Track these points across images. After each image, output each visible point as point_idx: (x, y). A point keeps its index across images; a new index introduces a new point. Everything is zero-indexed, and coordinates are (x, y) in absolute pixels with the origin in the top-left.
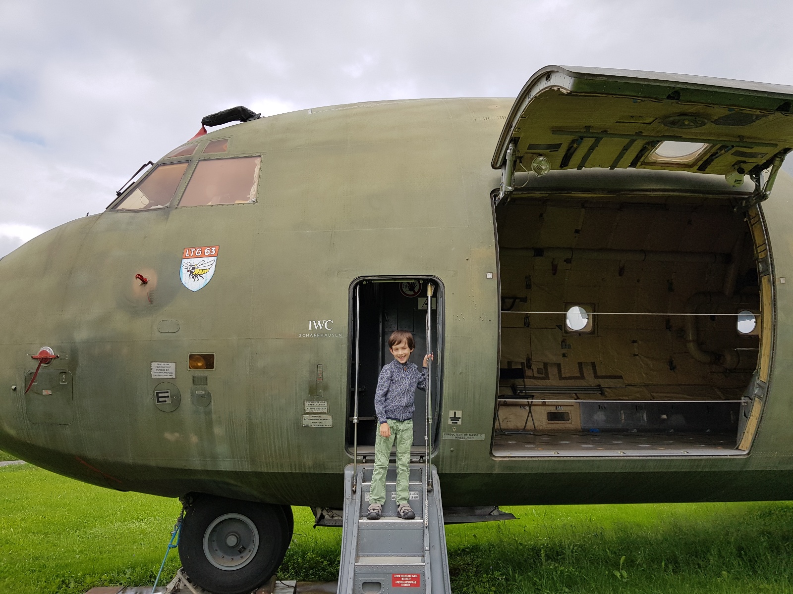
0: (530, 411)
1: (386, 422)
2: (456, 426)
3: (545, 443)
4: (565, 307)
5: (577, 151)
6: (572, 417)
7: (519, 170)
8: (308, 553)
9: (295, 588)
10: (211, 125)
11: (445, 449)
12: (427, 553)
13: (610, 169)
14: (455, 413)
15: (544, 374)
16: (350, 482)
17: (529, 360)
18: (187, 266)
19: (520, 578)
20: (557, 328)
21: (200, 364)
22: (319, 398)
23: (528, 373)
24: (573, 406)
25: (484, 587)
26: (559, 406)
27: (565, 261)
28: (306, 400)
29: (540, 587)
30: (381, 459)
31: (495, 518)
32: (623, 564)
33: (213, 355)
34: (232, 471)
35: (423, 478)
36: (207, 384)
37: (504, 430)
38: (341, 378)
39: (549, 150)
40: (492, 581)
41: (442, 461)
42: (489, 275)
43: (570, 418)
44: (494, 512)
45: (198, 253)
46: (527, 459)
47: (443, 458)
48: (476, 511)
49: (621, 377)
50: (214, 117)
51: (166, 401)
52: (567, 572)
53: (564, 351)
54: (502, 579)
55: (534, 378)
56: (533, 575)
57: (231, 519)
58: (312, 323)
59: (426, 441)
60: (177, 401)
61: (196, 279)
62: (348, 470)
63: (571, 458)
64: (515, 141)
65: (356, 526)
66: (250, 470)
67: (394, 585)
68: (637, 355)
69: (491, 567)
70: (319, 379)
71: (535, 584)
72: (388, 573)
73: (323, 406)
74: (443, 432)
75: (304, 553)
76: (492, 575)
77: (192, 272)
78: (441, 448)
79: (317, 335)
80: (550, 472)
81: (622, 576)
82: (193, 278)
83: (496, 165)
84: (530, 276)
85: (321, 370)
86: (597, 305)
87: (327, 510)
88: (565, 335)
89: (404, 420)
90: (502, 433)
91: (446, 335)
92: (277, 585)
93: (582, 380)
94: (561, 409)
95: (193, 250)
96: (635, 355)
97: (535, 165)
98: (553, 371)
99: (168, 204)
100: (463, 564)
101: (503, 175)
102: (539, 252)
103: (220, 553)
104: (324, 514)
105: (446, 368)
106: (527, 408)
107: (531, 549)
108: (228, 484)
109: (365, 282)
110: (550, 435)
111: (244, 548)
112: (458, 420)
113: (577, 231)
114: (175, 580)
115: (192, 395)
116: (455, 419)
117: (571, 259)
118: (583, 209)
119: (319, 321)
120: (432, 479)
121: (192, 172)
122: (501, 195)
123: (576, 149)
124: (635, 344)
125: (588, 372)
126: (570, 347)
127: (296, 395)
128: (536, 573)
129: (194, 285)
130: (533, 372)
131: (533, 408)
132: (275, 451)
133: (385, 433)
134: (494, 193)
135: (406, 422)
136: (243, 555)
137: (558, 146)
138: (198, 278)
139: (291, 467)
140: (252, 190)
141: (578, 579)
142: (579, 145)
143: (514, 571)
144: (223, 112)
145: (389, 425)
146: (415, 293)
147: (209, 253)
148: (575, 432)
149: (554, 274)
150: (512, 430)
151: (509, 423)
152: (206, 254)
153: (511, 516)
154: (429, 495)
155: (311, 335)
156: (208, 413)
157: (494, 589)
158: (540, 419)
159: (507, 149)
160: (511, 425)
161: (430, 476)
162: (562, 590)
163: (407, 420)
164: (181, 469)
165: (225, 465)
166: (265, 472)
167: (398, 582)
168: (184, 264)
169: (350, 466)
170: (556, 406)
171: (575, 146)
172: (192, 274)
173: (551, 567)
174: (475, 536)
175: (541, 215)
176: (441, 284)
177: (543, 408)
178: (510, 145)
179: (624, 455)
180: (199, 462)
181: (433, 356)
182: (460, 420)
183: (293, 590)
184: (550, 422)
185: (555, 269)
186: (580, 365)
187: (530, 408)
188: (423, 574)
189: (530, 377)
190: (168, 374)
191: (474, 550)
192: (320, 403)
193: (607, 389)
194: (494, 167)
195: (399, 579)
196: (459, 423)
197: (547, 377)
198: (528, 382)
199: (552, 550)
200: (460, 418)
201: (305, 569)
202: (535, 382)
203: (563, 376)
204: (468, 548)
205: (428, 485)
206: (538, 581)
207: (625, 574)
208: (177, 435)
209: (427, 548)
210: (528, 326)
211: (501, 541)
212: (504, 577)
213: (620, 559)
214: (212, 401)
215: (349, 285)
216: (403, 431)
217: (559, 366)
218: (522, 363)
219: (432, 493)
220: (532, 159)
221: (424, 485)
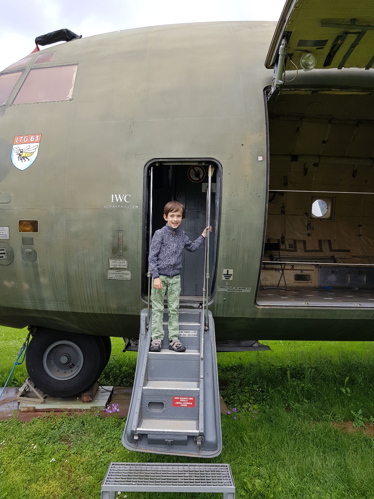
0: (283, 273)
1: (158, 277)
2: (228, 281)
3: (295, 296)
4: (311, 200)
5: (341, 47)
6: (313, 279)
7: (289, 69)
8: (124, 366)
9: (112, 392)
10: (43, 44)
11: (219, 298)
12: (202, 380)
13: (365, 69)
14: (228, 271)
15: (293, 247)
16: (145, 322)
17: (283, 238)
18: (17, 150)
19: (272, 391)
20: (304, 214)
21: (29, 229)
22: (120, 257)
23: (282, 247)
24: (313, 270)
25: (246, 396)
26: (303, 270)
27: (313, 165)
28: (110, 258)
29: (286, 398)
30: (158, 306)
31: (255, 348)
32: (347, 382)
33: (37, 221)
34: (57, 311)
35: (201, 320)
36: (33, 244)
37: (264, 286)
38: (137, 242)
39: (316, 47)
40: (251, 392)
41: (217, 307)
42: (260, 158)
43: (311, 279)
44: (255, 344)
45: (26, 140)
46: (283, 307)
47: (217, 305)
48: (241, 342)
49: (349, 251)
50: (44, 37)
51: (3, 257)
52: (306, 388)
53: (309, 232)
54: (259, 391)
55: (286, 250)
56: (282, 389)
57: (64, 344)
58: (114, 196)
59: (204, 292)
60: (11, 257)
61: (23, 161)
62: (143, 313)
63: (319, 307)
64: (287, 36)
65: (146, 356)
66: (69, 311)
67: (174, 405)
68: (362, 236)
69: (251, 382)
70: (120, 242)
71: (283, 395)
72: (169, 396)
73: (123, 263)
74: (218, 285)
75: (121, 366)
76: (252, 388)
77: (20, 155)
78: (216, 298)
79: (118, 206)
80: (300, 318)
81: (346, 392)
82: (21, 159)
83: (269, 64)
84: (287, 176)
85: (122, 235)
86: (335, 198)
87: (133, 340)
88: (310, 220)
89: (174, 276)
90: (262, 288)
91: (222, 208)
92: (99, 389)
93: (321, 253)
94: (305, 273)
95: (21, 138)
96: (360, 235)
97: (303, 61)
98: (300, 246)
99: (5, 103)
100: (231, 378)
101: (274, 73)
102: (295, 158)
103: (56, 368)
104: (131, 343)
105: (222, 235)
106: (281, 271)
107: (279, 369)
108: (55, 320)
109: (157, 164)
110: (297, 290)
111: (73, 365)
112: (230, 277)
113: (324, 142)
114: (25, 385)
115: (23, 252)
116: (228, 275)
117: (318, 163)
118: (330, 126)
119: (119, 195)
120: (208, 321)
121: (25, 78)
122: (273, 90)
123: (340, 45)
124: (361, 228)
125: (325, 247)
126: (313, 229)
127: (102, 254)
128: (284, 387)
129: (22, 165)
130: (286, 246)
131: (285, 271)
132: (88, 296)
133: (158, 286)
134: (267, 89)
135: (175, 277)
136: (72, 369)
137: (323, 43)
138: (24, 159)
139: (101, 310)
140: (70, 91)
141: (315, 393)
142: (343, 40)
143: (268, 385)
144: (52, 33)
145: (161, 280)
146: (200, 179)
147: (34, 140)
148: (315, 288)
149: (305, 175)
150: (269, 286)
151: (267, 282)
152: (31, 140)
153: (268, 348)
154: (205, 333)
155: (114, 207)
156: (35, 267)
157: (253, 398)
158: (289, 278)
159: (280, 44)
160: (268, 283)
161: (206, 319)
162: (303, 401)
163: (175, 275)
164: (18, 309)
165: (51, 307)
166: (81, 313)
167: (177, 403)
168: (15, 149)
169: (145, 309)
170: (301, 270)
171: (340, 42)
172: (20, 157)
173: (295, 384)
174: (240, 358)
175: (298, 129)
176: (220, 166)
177: (292, 271)
178: (283, 41)
179: (361, 306)
180: (31, 303)
181: (211, 228)
182: (232, 277)
183: (109, 393)
184: (296, 281)
185: (306, 171)
186: (320, 241)
187: (283, 271)
188: (198, 397)
189: (283, 250)
190: (4, 236)
191: (239, 368)
192: (121, 261)
193: (338, 259)
194: (267, 66)
195: (178, 401)
196: (231, 279)
197: (296, 250)
198: (282, 253)
199: (295, 370)
200: (231, 275)
201: (121, 377)
202: (287, 253)
203: (307, 249)
204: (235, 366)
205: (205, 325)
206: (285, 393)
207: (349, 390)
208: (13, 283)
209: (202, 376)
210: (284, 214)
211: (259, 363)
212: (260, 389)
213: (345, 378)
214: (38, 257)
215: (144, 166)
216: (172, 284)
217: (304, 242)
218: (278, 240)
219: (208, 332)
220: (300, 56)
221: (201, 326)
